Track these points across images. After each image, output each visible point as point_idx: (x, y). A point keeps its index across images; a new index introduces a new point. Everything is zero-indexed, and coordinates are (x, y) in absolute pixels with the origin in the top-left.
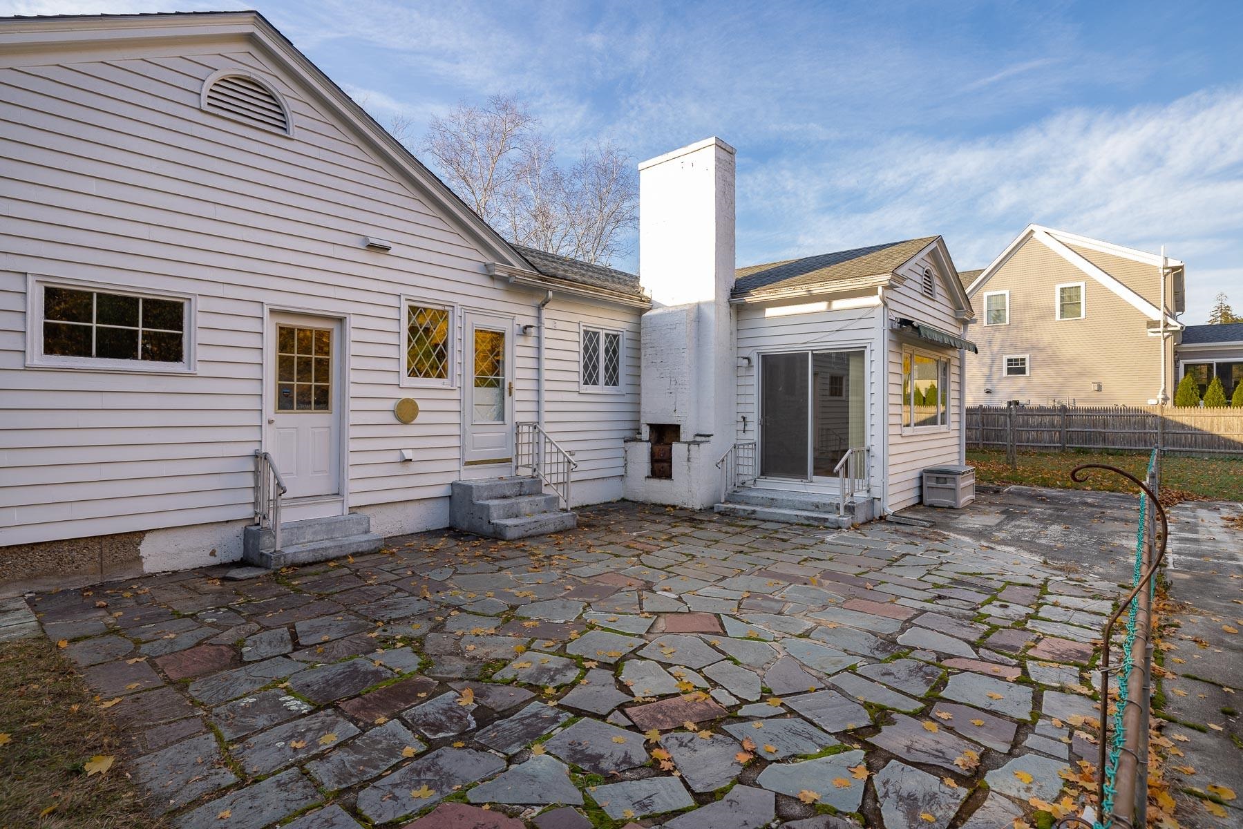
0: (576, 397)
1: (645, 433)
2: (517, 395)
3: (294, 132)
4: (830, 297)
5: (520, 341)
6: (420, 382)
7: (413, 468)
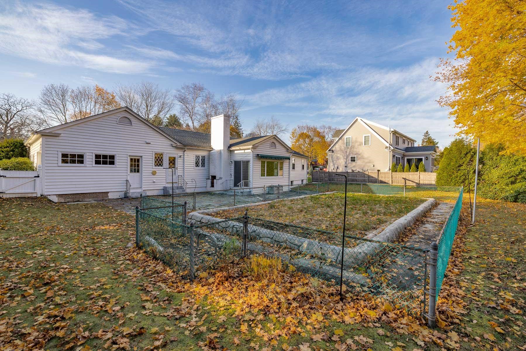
0: (193, 170)
1: (210, 178)
2: (179, 170)
3: (133, 125)
4: (244, 150)
5: (180, 159)
6: (157, 167)
7: (155, 183)
